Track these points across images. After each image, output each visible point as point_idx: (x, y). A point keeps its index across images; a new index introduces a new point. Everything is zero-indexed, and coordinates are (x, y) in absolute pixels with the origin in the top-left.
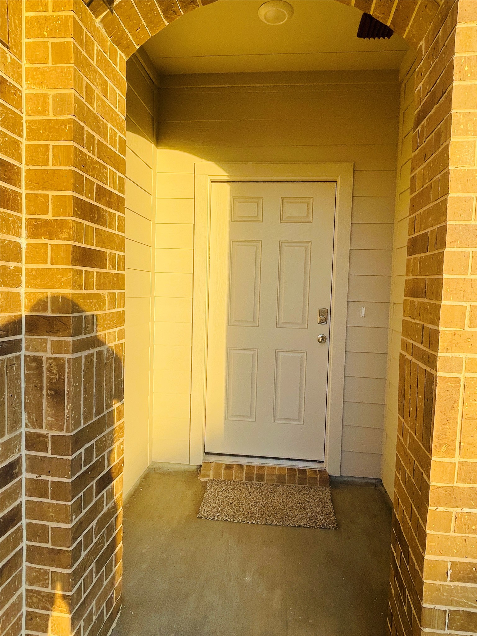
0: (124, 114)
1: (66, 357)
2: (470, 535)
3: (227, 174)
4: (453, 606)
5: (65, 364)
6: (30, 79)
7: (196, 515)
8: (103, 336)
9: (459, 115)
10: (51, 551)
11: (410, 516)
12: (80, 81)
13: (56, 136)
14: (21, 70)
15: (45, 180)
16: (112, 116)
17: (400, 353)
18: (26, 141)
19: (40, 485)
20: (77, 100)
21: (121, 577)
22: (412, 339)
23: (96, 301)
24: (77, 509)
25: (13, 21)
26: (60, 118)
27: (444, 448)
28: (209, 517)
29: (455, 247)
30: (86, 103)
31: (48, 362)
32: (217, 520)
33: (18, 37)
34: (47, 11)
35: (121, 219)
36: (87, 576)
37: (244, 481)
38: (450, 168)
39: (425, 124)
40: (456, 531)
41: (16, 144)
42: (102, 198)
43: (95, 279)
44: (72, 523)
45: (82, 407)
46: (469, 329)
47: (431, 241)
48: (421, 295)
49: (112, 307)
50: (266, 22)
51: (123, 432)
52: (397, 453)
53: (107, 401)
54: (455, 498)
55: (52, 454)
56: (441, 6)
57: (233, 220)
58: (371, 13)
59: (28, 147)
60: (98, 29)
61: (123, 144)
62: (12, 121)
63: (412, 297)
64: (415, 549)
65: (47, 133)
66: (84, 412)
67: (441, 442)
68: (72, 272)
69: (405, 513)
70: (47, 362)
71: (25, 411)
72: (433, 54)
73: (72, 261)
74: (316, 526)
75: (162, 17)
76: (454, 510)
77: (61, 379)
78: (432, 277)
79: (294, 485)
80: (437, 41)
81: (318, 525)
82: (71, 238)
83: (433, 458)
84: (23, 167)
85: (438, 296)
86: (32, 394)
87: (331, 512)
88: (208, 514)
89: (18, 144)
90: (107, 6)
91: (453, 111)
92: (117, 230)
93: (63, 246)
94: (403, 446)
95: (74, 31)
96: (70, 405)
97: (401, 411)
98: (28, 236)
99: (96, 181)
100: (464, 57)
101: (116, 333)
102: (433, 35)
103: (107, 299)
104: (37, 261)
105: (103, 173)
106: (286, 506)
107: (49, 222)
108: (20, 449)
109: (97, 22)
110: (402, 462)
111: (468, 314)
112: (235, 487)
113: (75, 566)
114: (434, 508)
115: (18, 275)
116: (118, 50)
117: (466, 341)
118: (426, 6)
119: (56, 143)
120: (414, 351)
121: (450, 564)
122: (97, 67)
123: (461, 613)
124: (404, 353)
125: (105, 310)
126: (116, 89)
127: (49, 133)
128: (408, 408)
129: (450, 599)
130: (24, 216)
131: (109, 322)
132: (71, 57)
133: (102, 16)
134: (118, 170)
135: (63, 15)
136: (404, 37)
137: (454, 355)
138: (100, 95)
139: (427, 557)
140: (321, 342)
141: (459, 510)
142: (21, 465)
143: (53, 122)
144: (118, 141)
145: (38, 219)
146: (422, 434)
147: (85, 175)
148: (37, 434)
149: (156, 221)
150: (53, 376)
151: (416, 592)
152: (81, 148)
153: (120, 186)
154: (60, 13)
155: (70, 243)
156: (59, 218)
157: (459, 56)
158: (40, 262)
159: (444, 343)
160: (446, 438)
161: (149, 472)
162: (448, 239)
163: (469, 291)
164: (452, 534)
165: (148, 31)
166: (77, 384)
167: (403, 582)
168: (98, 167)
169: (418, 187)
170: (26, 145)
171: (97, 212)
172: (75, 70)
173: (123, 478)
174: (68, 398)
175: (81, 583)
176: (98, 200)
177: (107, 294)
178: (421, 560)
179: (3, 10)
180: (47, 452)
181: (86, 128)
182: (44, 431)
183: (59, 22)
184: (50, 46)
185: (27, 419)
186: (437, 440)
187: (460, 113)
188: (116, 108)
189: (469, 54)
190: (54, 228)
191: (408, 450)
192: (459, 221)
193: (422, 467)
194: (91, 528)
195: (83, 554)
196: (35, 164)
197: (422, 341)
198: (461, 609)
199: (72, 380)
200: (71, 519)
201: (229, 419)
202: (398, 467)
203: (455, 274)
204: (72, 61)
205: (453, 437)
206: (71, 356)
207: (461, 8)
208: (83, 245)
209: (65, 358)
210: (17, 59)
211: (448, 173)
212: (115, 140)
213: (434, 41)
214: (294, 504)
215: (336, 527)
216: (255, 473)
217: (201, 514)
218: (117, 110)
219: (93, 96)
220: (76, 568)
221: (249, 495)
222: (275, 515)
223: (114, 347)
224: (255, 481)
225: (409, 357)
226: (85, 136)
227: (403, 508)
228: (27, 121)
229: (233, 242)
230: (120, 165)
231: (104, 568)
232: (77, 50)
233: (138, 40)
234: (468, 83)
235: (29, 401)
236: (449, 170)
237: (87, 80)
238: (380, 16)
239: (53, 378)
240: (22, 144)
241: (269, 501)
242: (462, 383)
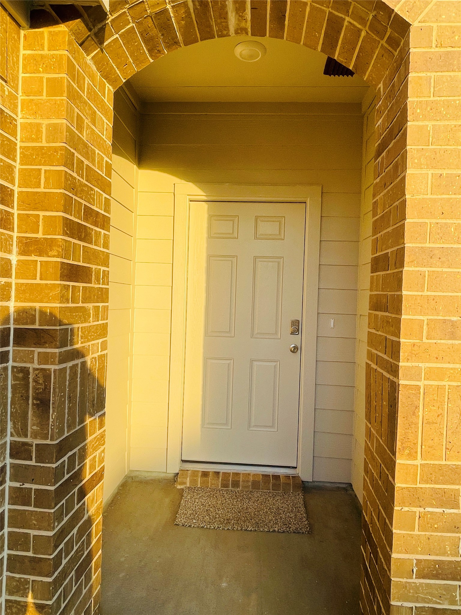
0: (110, 140)
1: (53, 367)
2: (432, 534)
3: (205, 194)
4: (419, 602)
5: (51, 374)
6: (25, 110)
7: (173, 522)
8: (88, 347)
9: (413, 151)
10: (32, 559)
11: (378, 516)
12: (72, 112)
13: (48, 161)
14: (17, 101)
15: (37, 202)
16: (100, 142)
17: (366, 362)
18: (20, 166)
19: (23, 493)
20: (68, 129)
21: (100, 586)
22: (376, 350)
23: (81, 314)
24: (59, 517)
25: (11, 58)
26: (52, 145)
27: (407, 451)
28: (186, 524)
29: (413, 266)
30: (76, 132)
31: (35, 373)
32: (194, 527)
33: (15, 72)
34: (43, 50)
35: (106, 237)
36: (67, 584)
37: (220, 487)
38: (406, 197)
39: (385, 155)
40: (420, 530)
41: (10, 168)
42: (89, 218)
43: (81, 294)
44: (54, 530)
45: (66, 416)
46: (427, 341)
47: (392, 261)
48: (384, 310)
49: (96, 320)
50: (241, 59)
51: (104, 440)
52: (365, 457)
53: (90, 410)
54: (418, 498)
55: (36, 463)
56: (395, 56)
57: (210, 237)
58: (336, 58)
59: (21, 171)
60: (89, 65)
61: (109, 168)
62: (8, 147)
63: (375, 310)
64: (383, 548)
65: (40, 158)
66: (68, 420)
67: (404, 445)
68: (60, 287)
69: (373, 514)
70: (33, 372)
71: (11, 420)
72: (390, 95)
73: (60, 277)
74: (290, 531)
75: (148, 55)
76: (417, 510)
77: (47, 389)
78: (393, 293)
79: (269, 491)
80: (393, 86)
81: (291, 529)
82: (60, 256)
83: (397, 460)
84: (16, 189)
85: (399, 311)
86: (18, 403)
87: (304, 517)
88: (185, 521)
89: (12, 169)
90: (98, 45)
91: (408, 147)
92: (102, 247)
93: (52, 262)
94: (370, 450)
95: (67, 68)
96: (55, 414)
97: (368, 417)
98: (19, 253)
99: (84, 202)
100: (416, 102)
101: (100, 344)
102: (390, 79)
103: (91, 312)
104: (27, 276)
105: (91, 194)
106: (260, 512)
107: (39, 240)
108: (4, 458)
109: (88, 59)
110: (370, 465)
111: (425, 327)
112: (211, 494)
113: (56, 574)
114: (399, 508)
115: (8, 289)
116: (106, 83)
117: (425, 352)
118: (383, 55)
119: (48, 168)
120: (379, 361)
121: (415, 561)
122: (87, 99)
123: (427, 609)
124: (370, 363)
125: (90, 322)
126: (104, 118)
127: (42, 159)
128: (374, 414)
129: (416, 596)
130: (15, 234)
131: (93, 334)
132: (64, 91)
133: (92, 55)
134: (104, 192)
135: (57, 54)
136: (365, 79)
137: (414, 364)
138: (89, 124)
139: (394, 555)
140: (293, 352)
141: (422, 510)
142: (6, 473)
143: (45, 148)
144: (105, 166)
145: (29, 237)
146: (387, 439)
147: (74, 197)
148: (22, 443)
149: (137, 236)
150: (39, 387)
151: (385, 590)
152: (71, 173)
153: (106, 207)
154: (55, 52)
155: (59, 260)
156: (49, 237)
157: (412, 100)
158: (29, 277)
159: (405, 354)
160: (409, 442)
161: (126, 481)
162: (406, 259)
163: (426, 306)
164: (416, 532)
165: (134, 67)
166: (62, 394)
167: (373, 582)
168: (86, 189)
169: (379, 211)
170: (19, 169)
171: (85, 231)
172: (68, 103)
173: (103, 485)
174: (53, 407)
175: (61, 592)
176: (86, 220)
177: (92, 307)
178: (388, 558)
179: (3, 49)
180: (32, 460)
181: (76, 154)
182: (28, 440)
183: (54, 60)
184: (45, 81)
185: (12, 428)
186: (400, 444)
187: (414, 149)
188: (103, 135)
189: (421, 99)
190: (43, 246)
191: (375, 453)
192: (416, 244)
193: (387, 470)
194: (72, 535)
195: (64, 562)
196: (27, 187)
197: (386, 351)
198: (427, 605)
199: (57, 390)
200: (54, 526)
201: (205, 426)
202: (366, 471)
203: (413, 291)
204: (65, 94)
205: (415, 441)
206: (57, 367)
207: (412, 60)
208: (71, 262)
209: (51, 369)
210: (14, 92)
211: (405, 201)
212: (102, 164)
213: (391, 85)
214: (269, 510)
215: (309, 531)
216: (231, 479)
217: (178, 521)
218: (104, 137)
219: (83, 125)
220: (57, 576)
221: (224, 501)
222: (250, 520)
223: (97, 358)
224: (230, 488)
225: (374, 366)
226: (75, 161)
227: (371, 510)
228: (21, 147)
229: (209, 257)
230: (106, 187)
231: (83, 577)
232: (69, 85)
233: (125, 74)
234: (420, 123)
235: (14, 411)
236: (406, 198)
237: (78, 111)
238: (343, 60)
239: (39, 388)
240: (15, 168)
241: (244, 507)
242: (422, 391)
